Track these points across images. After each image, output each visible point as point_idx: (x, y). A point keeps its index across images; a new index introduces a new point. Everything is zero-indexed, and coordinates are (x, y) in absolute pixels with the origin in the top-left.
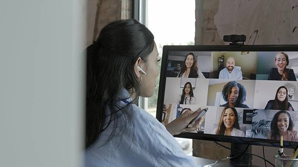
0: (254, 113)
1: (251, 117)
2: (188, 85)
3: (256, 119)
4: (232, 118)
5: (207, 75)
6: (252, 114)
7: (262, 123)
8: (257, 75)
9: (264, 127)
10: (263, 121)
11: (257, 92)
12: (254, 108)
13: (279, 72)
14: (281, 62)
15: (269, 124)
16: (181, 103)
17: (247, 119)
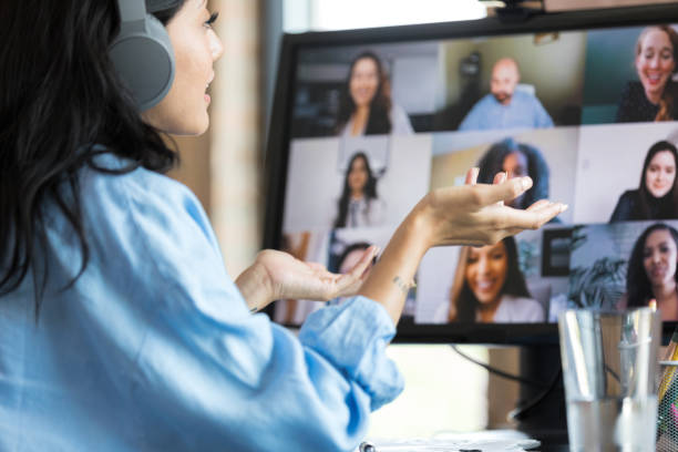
0: (576, 239)
1: (566, 252)
2: (359, 164)
3: (582, 258)
4: (498, 265)
5: (422, 123)
6: (567, 241)
7: (602, 270)
8: (587, 111)
9: (607, 283)
10: (604, 261)
11: (587, 164)
12: (577, 220)
13: (649, 96)
14: (653, 64)
15: (623, 269)
16: (341, 222)
17: (555, 261)
